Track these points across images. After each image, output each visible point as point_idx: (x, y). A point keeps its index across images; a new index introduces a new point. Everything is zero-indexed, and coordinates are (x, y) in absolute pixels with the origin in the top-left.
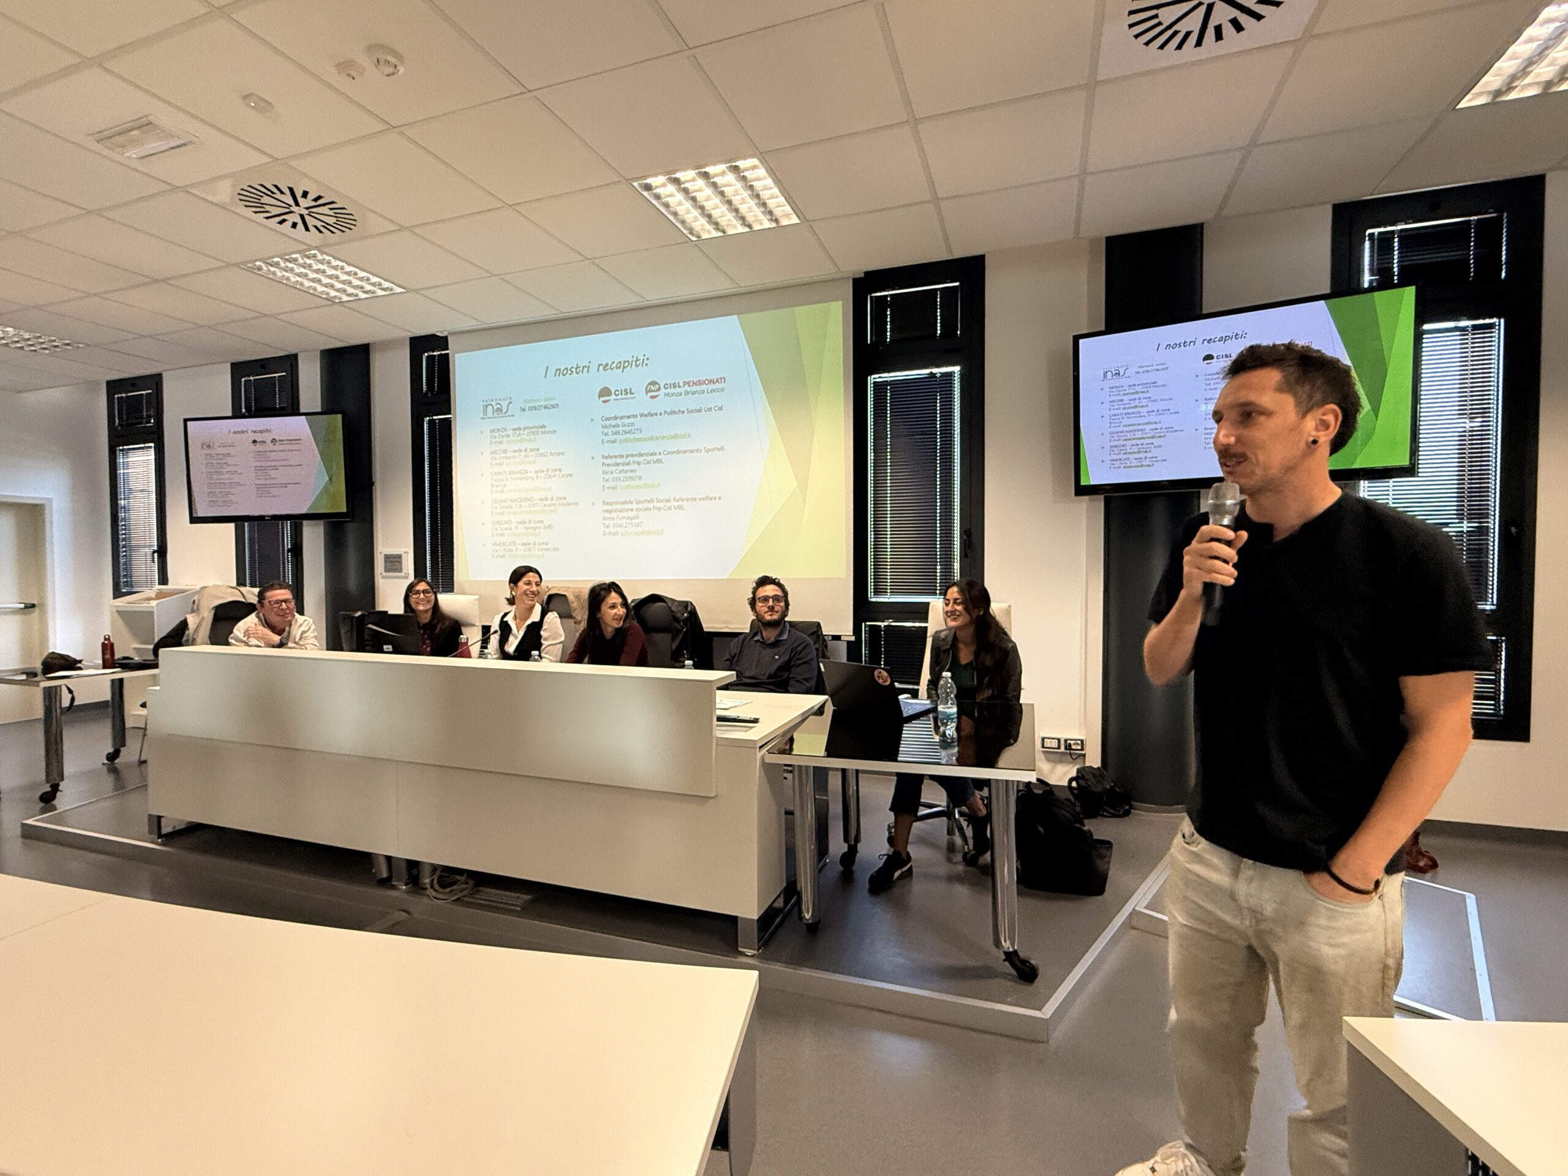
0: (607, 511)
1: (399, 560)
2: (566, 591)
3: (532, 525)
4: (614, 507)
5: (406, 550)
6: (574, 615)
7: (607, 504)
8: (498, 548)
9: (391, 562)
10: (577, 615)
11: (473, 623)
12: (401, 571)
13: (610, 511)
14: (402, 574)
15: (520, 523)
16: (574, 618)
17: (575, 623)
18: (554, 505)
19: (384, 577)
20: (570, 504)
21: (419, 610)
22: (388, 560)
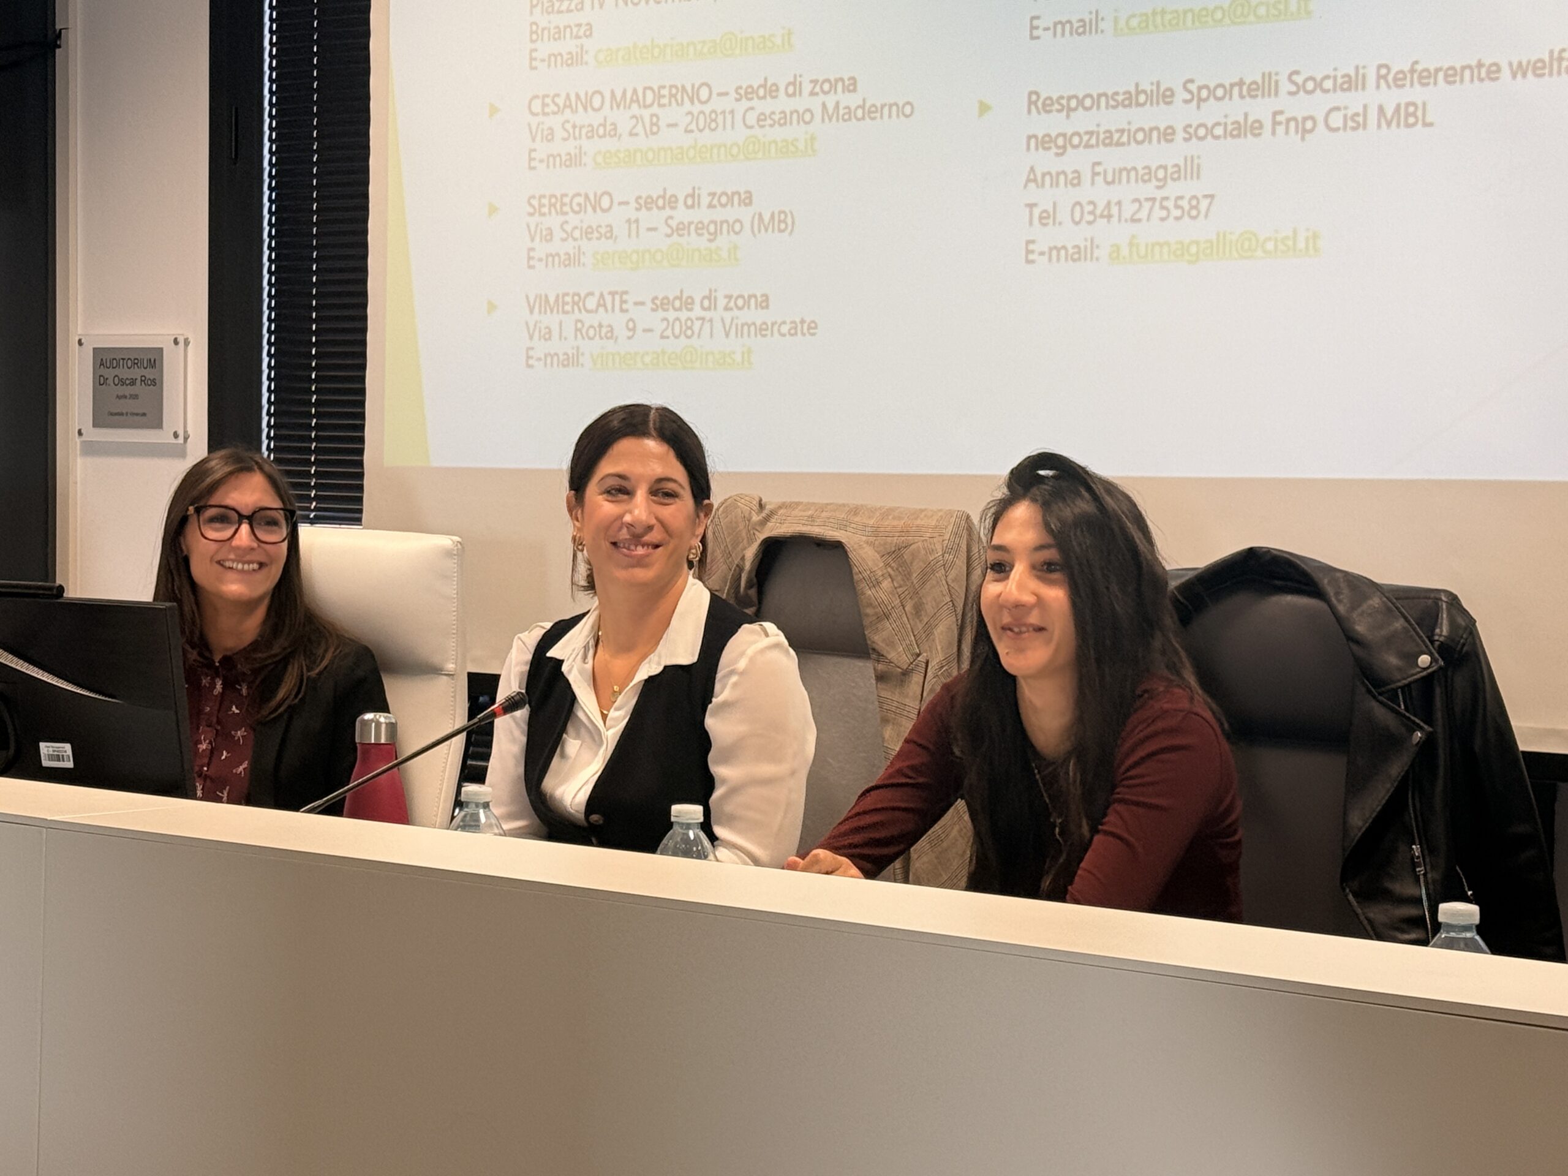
0: (1045, 142)
1: (149, 374)
2: (843, 526)
3: (703, 214)
4: (1082, 122)
5: (181, 332)
6: (877, 639)
7: (1047, 106)
8: (552, 320)
9: (122, 382)
10: (891, 644)
11: (436, 659)
12: (157, 423)
13: (1059, 144)
14: (163, 436)
15: (647, 203)
16: (880, 656)
17: (881, 678)
18: (803, 117)
19: (91, 449)
20: (871, 112)
21: (221, 596)
22: (109, 373)
